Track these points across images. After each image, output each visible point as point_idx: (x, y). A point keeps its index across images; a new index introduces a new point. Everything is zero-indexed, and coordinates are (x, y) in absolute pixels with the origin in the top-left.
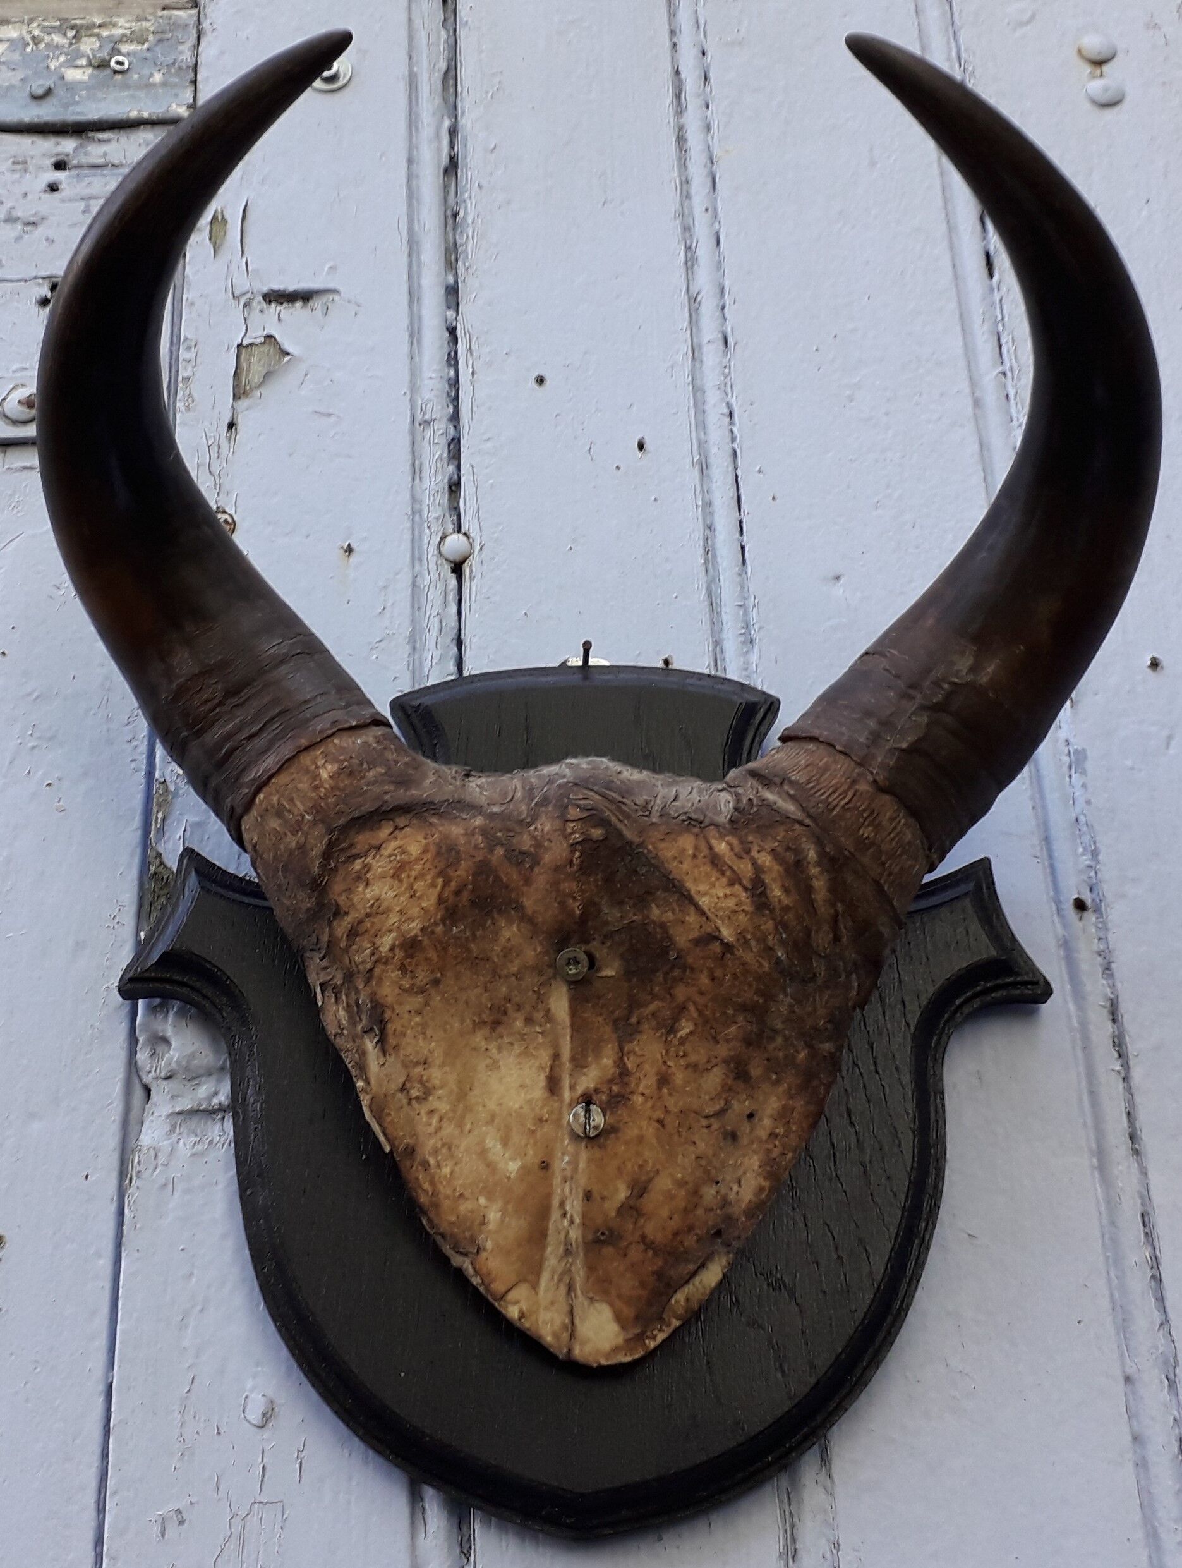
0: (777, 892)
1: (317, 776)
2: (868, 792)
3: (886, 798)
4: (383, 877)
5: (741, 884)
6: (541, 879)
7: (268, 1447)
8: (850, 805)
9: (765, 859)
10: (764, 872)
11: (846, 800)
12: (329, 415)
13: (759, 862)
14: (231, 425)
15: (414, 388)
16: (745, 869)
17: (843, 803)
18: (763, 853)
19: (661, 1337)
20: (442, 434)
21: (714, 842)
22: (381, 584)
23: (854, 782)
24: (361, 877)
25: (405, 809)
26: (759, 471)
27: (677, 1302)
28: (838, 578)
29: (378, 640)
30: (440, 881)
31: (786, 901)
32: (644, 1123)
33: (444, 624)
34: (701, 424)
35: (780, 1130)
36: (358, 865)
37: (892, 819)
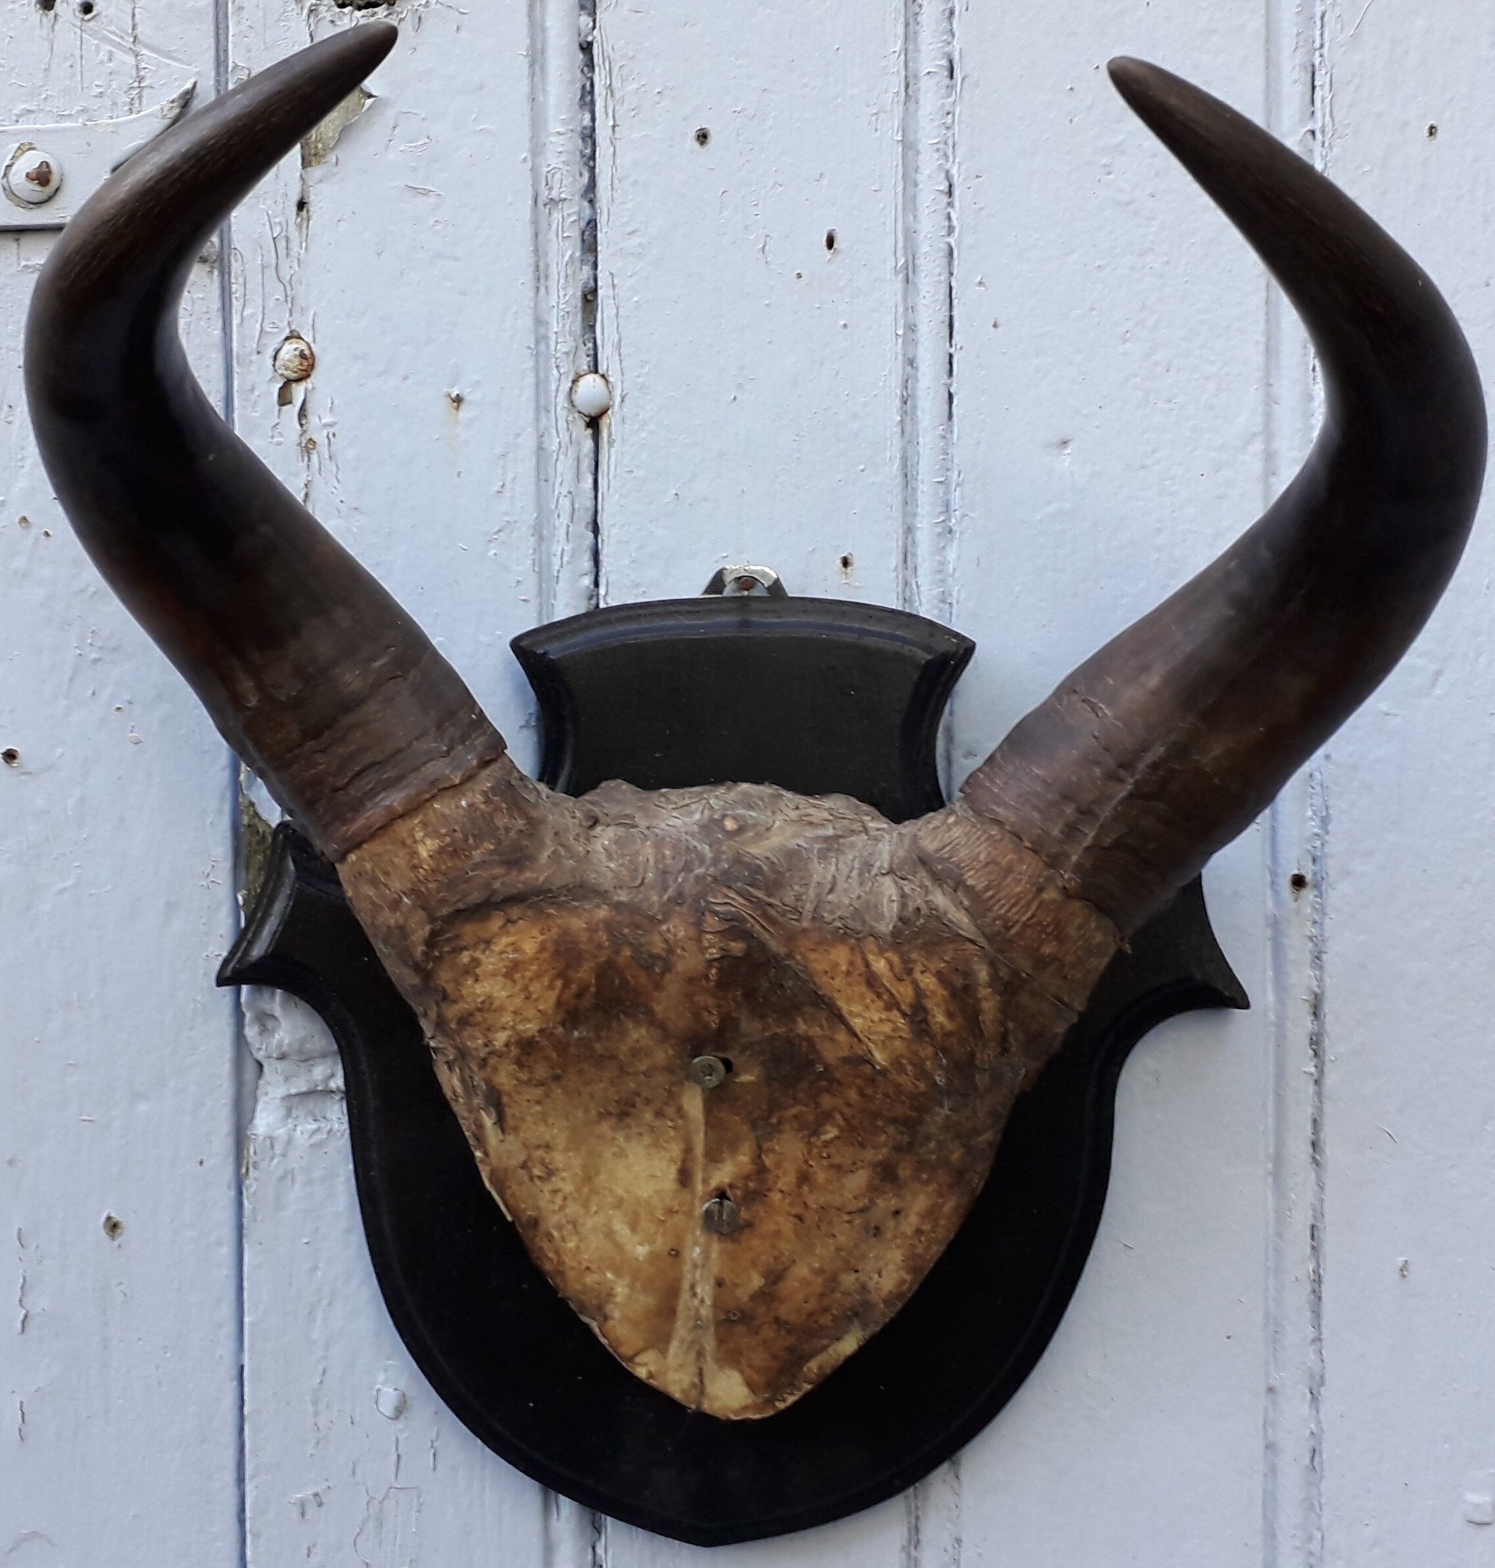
0: (940, 1018)
1: (414, 854)
2: (1055, 901)
3: (1076, 905)
4: (494, 974)
5: (899, 1009)
6: (673, 987)
7: (402, 1437)
8: (1034, 920)
9: (928, 982)
10: (926, 996)
11: (1029, 914)
12: (426, 193)
13: (922, 985)
14: (301, 205)
15: (537, 148)
16: (905, 992)
17: (1024, 918)
18: (926, 974)
19: (791, 1400)
20: (575, 221)
21: (871, 957)
22: (498, 450)
23: (1040, 890)
24: (470, 970)
25: (517, 899)
26: (980, 283)
27: (810, 1369)
28: (1065, 443)
29: (496, 529)
30: (559, 983)
31: (949, 1026)
32: (781, 1220)
33: (577, 506)
34: (910, 203)
35: (926, 1227)
36: (465, 957)
37: (1080, 928)
